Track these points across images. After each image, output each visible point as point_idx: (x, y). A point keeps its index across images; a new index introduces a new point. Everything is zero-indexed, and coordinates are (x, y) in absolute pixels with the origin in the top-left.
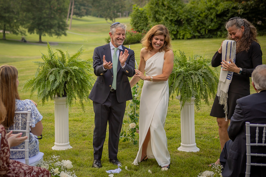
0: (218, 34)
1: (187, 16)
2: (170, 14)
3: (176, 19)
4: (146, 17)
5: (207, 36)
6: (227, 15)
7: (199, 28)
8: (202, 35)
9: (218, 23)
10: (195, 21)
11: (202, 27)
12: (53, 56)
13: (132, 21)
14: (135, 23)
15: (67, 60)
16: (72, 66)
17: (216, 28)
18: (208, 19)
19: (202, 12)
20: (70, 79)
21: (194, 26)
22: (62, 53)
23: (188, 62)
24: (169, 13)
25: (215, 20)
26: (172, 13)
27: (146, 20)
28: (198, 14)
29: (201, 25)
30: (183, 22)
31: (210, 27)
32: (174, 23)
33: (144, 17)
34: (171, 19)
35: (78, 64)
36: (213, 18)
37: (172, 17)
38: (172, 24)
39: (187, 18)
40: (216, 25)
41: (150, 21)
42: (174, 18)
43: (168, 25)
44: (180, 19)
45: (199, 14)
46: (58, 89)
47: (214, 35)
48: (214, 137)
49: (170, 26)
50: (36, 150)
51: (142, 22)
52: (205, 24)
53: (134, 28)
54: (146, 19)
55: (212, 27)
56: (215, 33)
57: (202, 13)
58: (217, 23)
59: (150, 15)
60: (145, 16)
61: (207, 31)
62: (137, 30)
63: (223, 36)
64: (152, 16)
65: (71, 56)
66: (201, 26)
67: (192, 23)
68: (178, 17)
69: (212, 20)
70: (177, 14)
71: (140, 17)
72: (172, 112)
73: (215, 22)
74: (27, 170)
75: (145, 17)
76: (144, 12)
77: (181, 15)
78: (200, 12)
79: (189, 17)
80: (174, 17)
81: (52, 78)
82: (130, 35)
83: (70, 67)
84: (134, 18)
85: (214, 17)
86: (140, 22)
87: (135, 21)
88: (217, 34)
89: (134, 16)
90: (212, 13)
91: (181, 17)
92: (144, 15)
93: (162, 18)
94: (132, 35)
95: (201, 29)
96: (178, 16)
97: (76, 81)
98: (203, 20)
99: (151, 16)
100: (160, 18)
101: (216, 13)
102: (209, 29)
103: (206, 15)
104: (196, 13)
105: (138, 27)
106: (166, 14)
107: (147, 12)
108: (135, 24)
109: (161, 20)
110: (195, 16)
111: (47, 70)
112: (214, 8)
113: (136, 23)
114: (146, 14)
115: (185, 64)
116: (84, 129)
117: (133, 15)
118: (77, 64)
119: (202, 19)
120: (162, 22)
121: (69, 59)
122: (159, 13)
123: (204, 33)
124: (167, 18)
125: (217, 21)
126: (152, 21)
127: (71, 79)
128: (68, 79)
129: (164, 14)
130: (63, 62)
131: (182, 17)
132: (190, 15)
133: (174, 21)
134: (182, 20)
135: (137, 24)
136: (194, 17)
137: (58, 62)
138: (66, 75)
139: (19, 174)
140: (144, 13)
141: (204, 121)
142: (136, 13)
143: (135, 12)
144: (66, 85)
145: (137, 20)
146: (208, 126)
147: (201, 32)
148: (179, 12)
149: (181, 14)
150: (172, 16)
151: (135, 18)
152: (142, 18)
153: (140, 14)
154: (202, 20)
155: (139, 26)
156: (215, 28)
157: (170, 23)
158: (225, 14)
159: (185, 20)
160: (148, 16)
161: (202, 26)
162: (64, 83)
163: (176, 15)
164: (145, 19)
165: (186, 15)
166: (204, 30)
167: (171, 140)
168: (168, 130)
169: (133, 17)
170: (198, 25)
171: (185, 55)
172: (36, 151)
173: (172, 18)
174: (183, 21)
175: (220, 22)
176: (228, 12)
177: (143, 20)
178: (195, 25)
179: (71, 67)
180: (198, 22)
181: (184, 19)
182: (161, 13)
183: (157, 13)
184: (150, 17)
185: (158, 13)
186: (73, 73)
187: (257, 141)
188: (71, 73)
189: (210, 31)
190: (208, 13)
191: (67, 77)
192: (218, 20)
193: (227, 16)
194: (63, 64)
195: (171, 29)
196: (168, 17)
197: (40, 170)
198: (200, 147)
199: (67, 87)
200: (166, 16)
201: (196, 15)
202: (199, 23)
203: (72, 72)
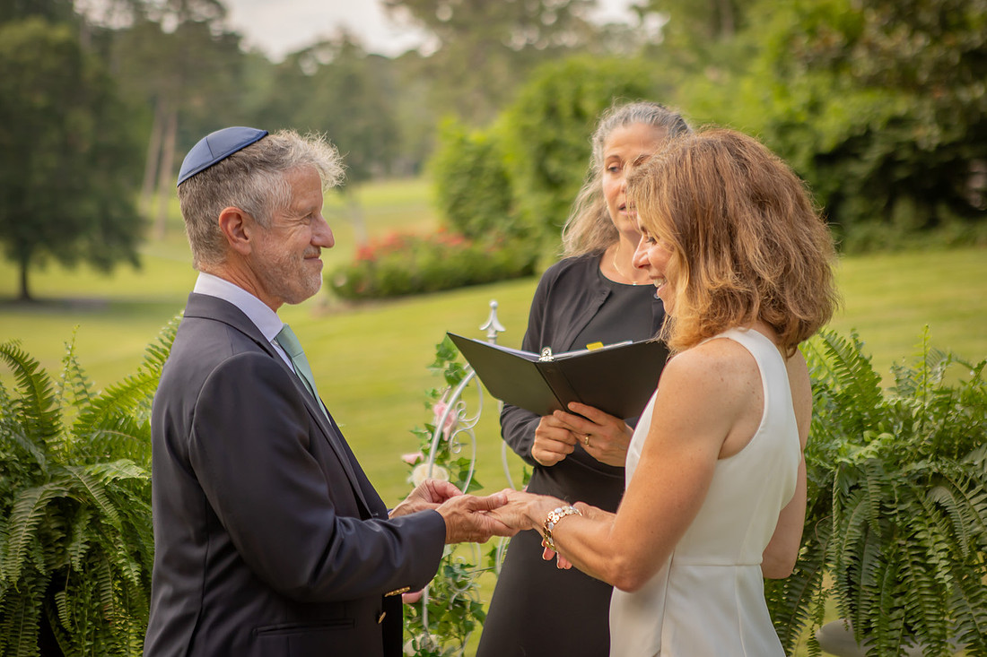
4: (504, 172)
6: (865, 156)
9: (824, 190)
13: (438, 194)
14: (452, 200)
15: (69, 418)
16: (101, 461)
20: (89, 554)
22: (25, 367)
23: (889, 398)
27: (501, 187)
33: (491, 172)
41: (520, 192)
51: (487, 195)
53: (451, 224)
58: (819, 192)
59: (521, 163)
60: (499, 170)
62: (463, 231)
65: (100, 391)
71: (476, 174)
75: (496, 175)
76: (492, 152)
82: (433, 255)
83: (89, 468)
84: (446, 180)
85: (808, 164)
86: (478, 197)
87: (454, 190)
89: (447, 171)
90: (795, 146)
92: (492, 163)
93: (574, 176)
94: (440, 256)
99: (524, 169)
100: (565, 176)
101: (813, 148)
105: (467, 218)
107: (508, 151)
108: (455, 206)
112: (803, 126)
113: (457, 200)
114: (501, 157)
115: (876, 415)
117: (441, 163)
118: (138, 443)
121: (87, 405)
122: (564, 150)
126: (532, 189)
127: (94, 551)
128: (76, 553)
130: (35, 435)
135: (465, 204)
138: (60, 529)
140: (491, 157)
142: (456, 156)
143: (450, 154)
144: (62, 597)
145: (463, 187)
151: (453, 178)
152: (486, 177)
153: (475, 161)
155: (471, 216)
160: (512, 169)
162: (43, 583)
164: (497, 183)
171: (865, 353)
175: (831, 187)
177: (488, 189)
179: (96, 468)
183: (553, 155)
184: (520, 173)
185: (559, 151)
186: (109, 510)
188: (92, 507)
191: (69, 536)
192: (823, 177)
193: (862, 161)
194: (34, 450)
199: (64, 615)
203: (101, 501)
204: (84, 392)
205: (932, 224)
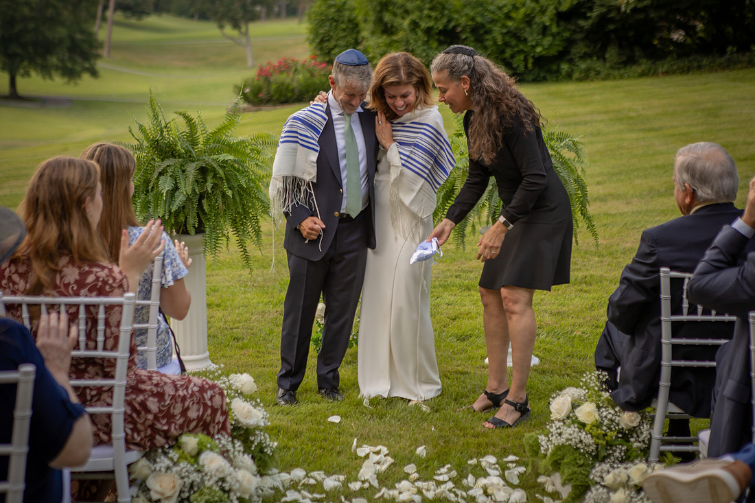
0: (563, 69)
1: (473, 19)
2: (426, 12)
3: (441, 27)
4: (355, 19)
5: (531, 77)
6: (589, 15)
7: (508, 52)
8: (518, 72)
9: (562, 36)
10: (497, 33)
11: (516, 49)
12: (166, 127)
13: (311, 33)
14: (320, 37)
15: (201, 140)
16: (214, 155)
17: (556, 54)
18: (534, 26)
19: (518, 5)
20: (213, 187)
21: (494, 48)
22: (189, 121)
24: (420, 9)
25: (554, 29)
26: (431, 9)
27: (353, 29)
28: (505, 10)
29: (514, 42)
30: (464, 37)
31: (539, 49)
32: (436, 37)
33: (346, 19)
34: (427, 25)
35: (231, 148)
36: (548, 24)
37: (430, 21)
38: (431, 42)
39: (474, 23)
40: (557, 42)
41: (365, 34)
42: (436, 24)
43: (420, 43)
44: (455, 27)
45: (509, 12)
46: (181, 214)
47: (550, 71)
48: (572, 332)
49: (425, 47)
50: (168, 351)
51: (344, 34)
52: (525, 40)
53: (318, 53)
54: (354, 27)
55: (544, 49)
56: (554, 67)
57: (515, 8)
58: (558, 38)
59: (366, 14)
60: (352, 18)
61: (530, 61)
62: (327, 59)
63: (576, 75)
64: (372, 17)
65: (210, 130)
66: (512, 47)
67: (488, 37)
68: (449, 21)
69: (544, 30)
70: (446, 12)
71: (337, 21)
72: (456, 277)
73: (554, 35)
74: (178, 380)
75: (350, 21)
76: (347, 6)
77: (456, 16)
78: (509, 7)
79: (479, 19)
80: (436, 19)
81: (165, 185)
82: (308, 75)
83: (212, 157)
84: (317, 24)
85: (552, 20)
86: (337, 35)
87: (322, 31)
88: (558, 71)
89: (319, 18)
90: (544, 8)
91: (457, 20)
92: (347, 13)
93: (401, 24)
94: (312, 75)
95: (512, 56)
96: (449, 17)
97: (229, 193)
98: (521, 29)
99: (369, 19)
100: (395, 24)
101: (556, 8)
102: (536, 56)
103: (528, 15)
104: (500, 8)
105: (331, 50)
106: (413, 12)
107: (356, 5)
108: (322, 41)
109: (397, 29)
110: (496, 17)
111: (150, 166)
113: (323, 37)
114: (353, 9)
116: (234, 324)
117: (314, 13)
118: (228, 149)
119: (515, 25)
120: (400, 35)
121: (205, 135)
122: (394, 7)
123: (522, 68)
124: (415, 25)
125: (558, 33)
126: (373, 33)
127: (215, 186)
128: (209, 185)
129: (407, 12)
130: (191, 145)
131: (460, 22)
132: (482, 15)
133: (437, 31)
134: (459, 29)
135: (328, 40)
136: (493, 21)
137: (179, 144)
138: (202, 178)
139: (162, 387)
140: (346, 10)
141: (543, 297)
142: (323, 8)
143: (320, 7)
144: (204, 201)
145: (327, 29)
146: (554, 308)
147: (515, 66)
148: (451, 4)
149: (457, 12)
150: (429, 17)
151: (321, 23)
152: (343, 22)
153: (336, 12)
154: (515, 29)
155: (333, 49)
156: (553, 52)
157: (426, 39)
158: (583, 11)
159: (469, 30)
160: (360, 18)
161: (517, 46)
162: (198, 197)
163: (443, 16)
164: (350, 26)
165: (472, 14)
166: (522, 57)
167: (465, 343)
168: (455, 319)
169: (315, 20)
170: (506, 44)
172: (167, 354)
173: (431, 24)
174: (461, 32)
175: (567, 34)
176: (590, 5)
177: (344, 30)
178: (495, 43)
179: (215, 157)
180: (504, 35)
181: (466, 25)
182: (398, 8)
183: (387, 10)
184: (365, 21)
185: (391, 8)
186: (221, 171)
187: (685, 311)
188: (214, 170)
189: (540, 61)
190: (534, 9)
191: (205, 181)
192: (562, 28)
193: (586, 18)
194: (192, 150)
195: (427, 55)
196: (417, 21)
197: (205, 383)
198: (540, 354)
199: (206, 208)
200: (414, 16)
201: (501, 14)
202: (507, 38)
203: (218, 168)
204: (204, 130)
205: (630, 61)
